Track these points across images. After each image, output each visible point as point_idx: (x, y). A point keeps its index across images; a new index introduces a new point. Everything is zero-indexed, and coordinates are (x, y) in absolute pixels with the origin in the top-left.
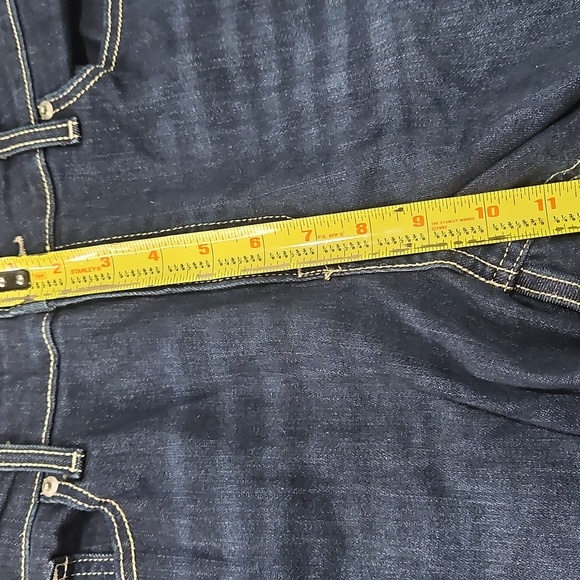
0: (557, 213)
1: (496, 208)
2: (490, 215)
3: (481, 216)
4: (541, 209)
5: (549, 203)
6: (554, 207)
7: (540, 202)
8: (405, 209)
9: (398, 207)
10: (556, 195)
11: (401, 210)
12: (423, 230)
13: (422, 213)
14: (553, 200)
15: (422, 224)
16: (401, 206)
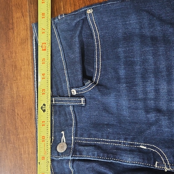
0: (46, 121)
1: (42, 137)
2: (44, 138)
3: (44, 141)
4: (44, 125)
5: (43, 123)
6: (44, 122)
7: (43, 125)
8: (39, 162)
9: (38, 164)
10: (41, 121)
11: (39, 163)
12: (46, 157)
13: (41, 157)
14: (43, 122)
15: (44, 157)
16: (38, 163)
